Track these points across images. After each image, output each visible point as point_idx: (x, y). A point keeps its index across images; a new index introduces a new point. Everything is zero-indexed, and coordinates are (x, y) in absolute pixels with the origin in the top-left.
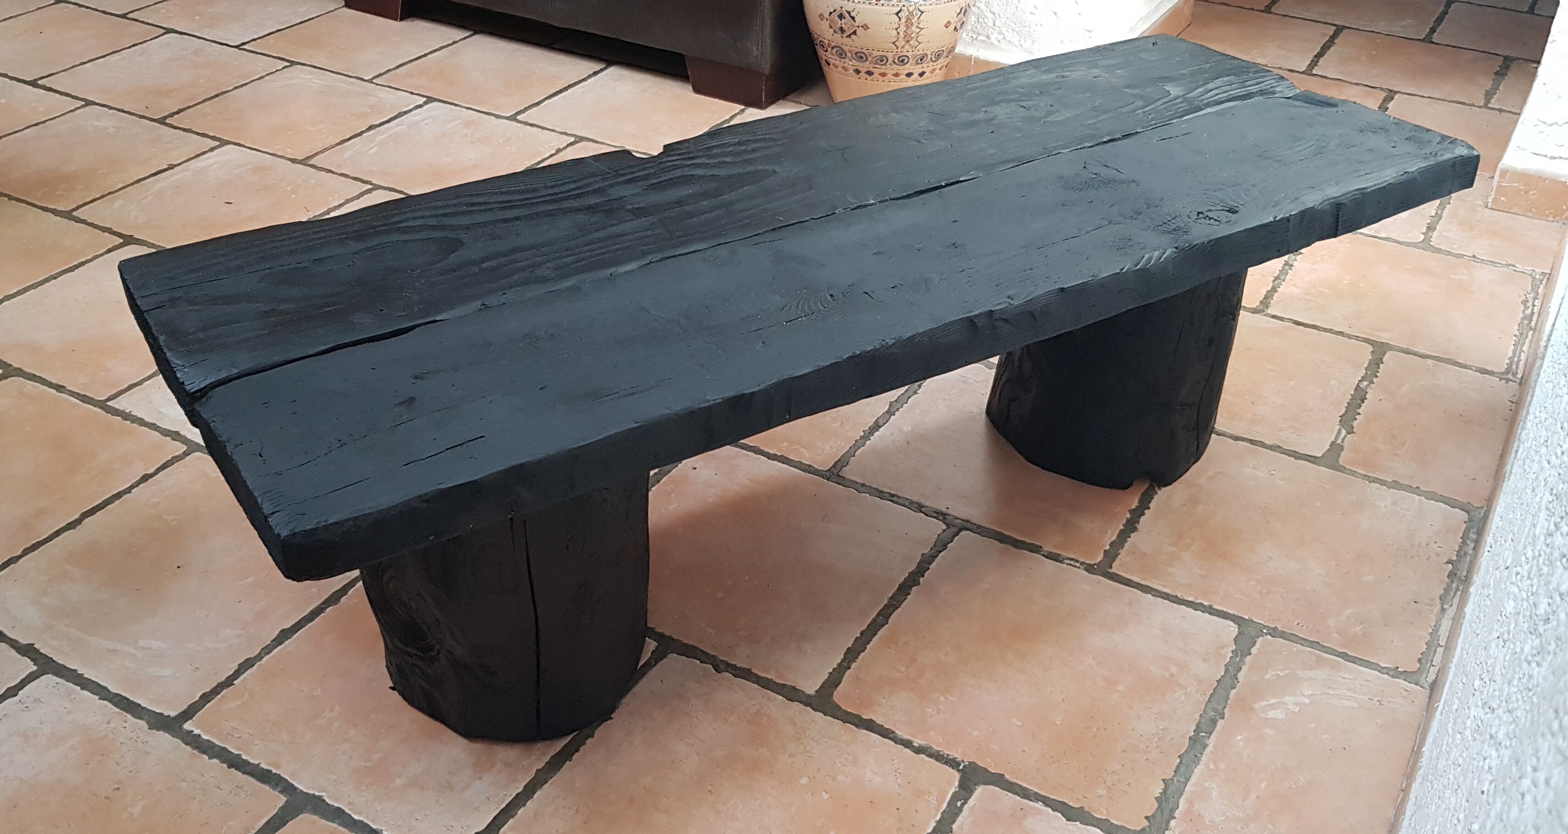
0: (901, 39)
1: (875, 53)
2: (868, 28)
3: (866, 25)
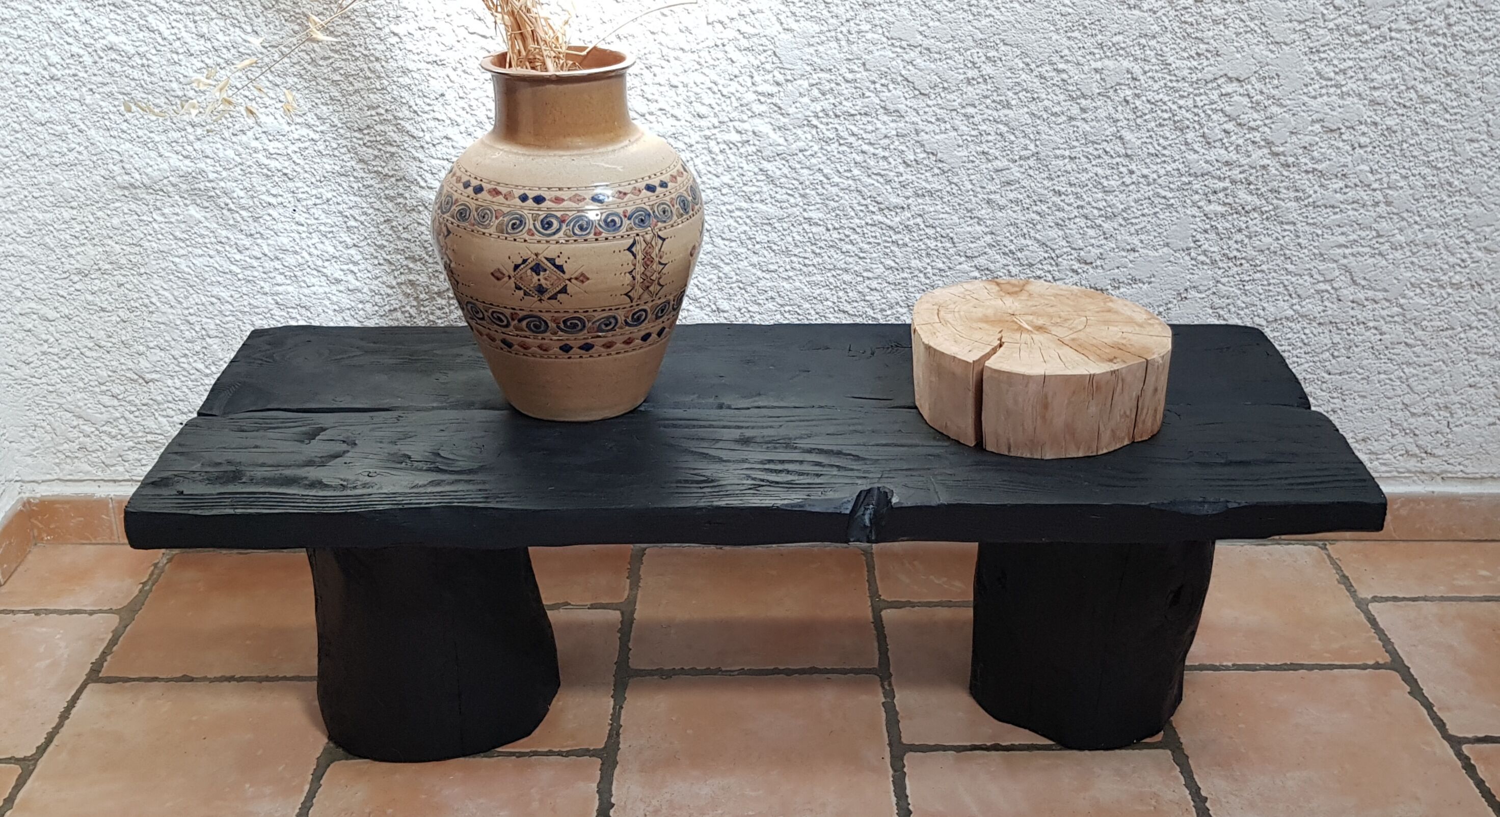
0: (637, 287)
1: (599, 315)
2: (588, 279)
3: (582, 274)
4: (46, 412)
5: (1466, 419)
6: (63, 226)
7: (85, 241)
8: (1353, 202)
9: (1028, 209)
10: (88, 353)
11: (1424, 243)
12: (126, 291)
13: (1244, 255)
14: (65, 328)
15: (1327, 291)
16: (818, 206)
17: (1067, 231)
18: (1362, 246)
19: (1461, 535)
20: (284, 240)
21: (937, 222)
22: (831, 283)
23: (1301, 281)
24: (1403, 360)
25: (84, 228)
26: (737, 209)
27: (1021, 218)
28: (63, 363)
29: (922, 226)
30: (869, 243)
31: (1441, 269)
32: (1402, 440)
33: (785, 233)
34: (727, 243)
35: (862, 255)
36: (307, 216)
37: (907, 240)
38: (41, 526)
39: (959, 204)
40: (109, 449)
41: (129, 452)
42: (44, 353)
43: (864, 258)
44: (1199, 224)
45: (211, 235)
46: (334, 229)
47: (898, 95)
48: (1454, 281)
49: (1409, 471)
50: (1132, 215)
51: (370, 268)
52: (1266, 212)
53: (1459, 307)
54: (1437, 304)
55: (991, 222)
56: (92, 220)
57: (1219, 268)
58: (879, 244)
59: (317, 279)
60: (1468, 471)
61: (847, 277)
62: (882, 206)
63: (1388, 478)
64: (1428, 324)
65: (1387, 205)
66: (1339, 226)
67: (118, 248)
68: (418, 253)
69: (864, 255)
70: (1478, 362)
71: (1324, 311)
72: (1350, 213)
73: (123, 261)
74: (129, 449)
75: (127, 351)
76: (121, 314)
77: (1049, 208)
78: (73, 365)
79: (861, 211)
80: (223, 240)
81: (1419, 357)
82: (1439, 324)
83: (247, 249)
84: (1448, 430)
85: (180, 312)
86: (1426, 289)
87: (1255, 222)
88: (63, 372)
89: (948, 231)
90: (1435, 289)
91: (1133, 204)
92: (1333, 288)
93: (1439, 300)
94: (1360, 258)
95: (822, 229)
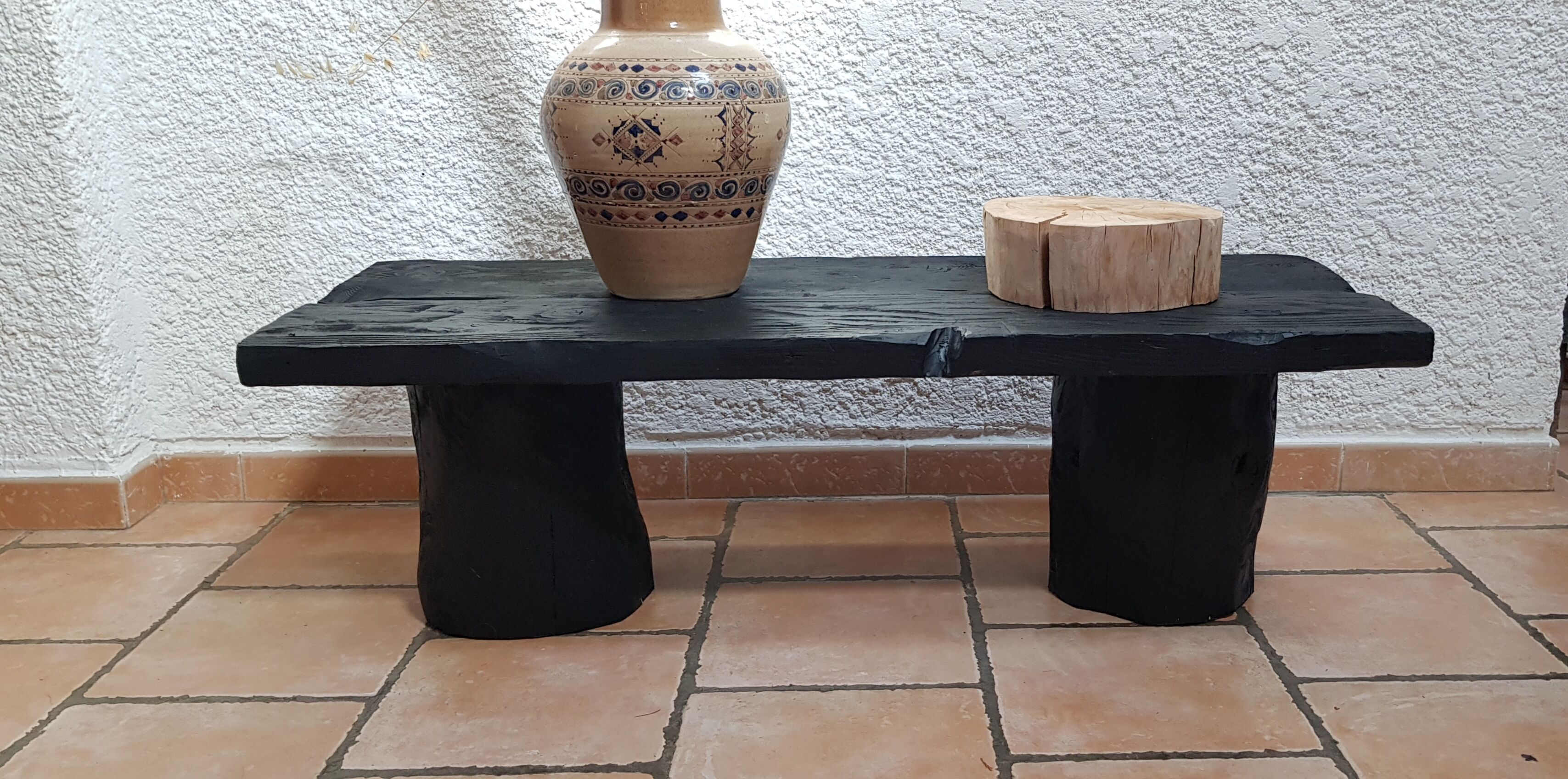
0: (727, 155)
1: (691, 182)
3: (676, 136)
4: (184, 371)
5: (1505, 370)
6: (212, 190)
7: (231, 204)
8: (1385, 161)
9: (1090, 169)
10: (227, 312)
11: (1453, 200)
12: (266, 252)
13: (1289, 212)
14: (208, 289)
15: (1367, 246)
16: (899, 168)
17: (1127, 190)
18: (1397, 203)
19: (1510, 485)
20: (413, 202)
21: (1007, 182)
22: (912, 241)
23: (1342, 237)
24: (1443, 313)
25: (230, 191)
26: (825, 171)
27: (1083, 177)
28: (203, 322)
29: (994, 186)
30: (946, 203)
31: (1469, 223)
32: (1447, 391)
33: (869, 193)
34: (816, 203)
35: (939, 214)
36: (435, 179)
37: (980, 199)
38: (171, 483)
39: (1027, 165)
40: (241, 407)
41: (259, 410)
42: (186, 312)
43: (942, 217)
44: (1246, 183)
45: (346, 198)
46: (458, 192)
47: (968, 64)
48: (1482, 236)
49: (1456, 423)
50: (1185, 175)
51: (490, 229)
52: (1306, 171)
53: (1489, 261)
54: (1468, 259)
55: (1057, 182)
56: (239, 184)
57: (1267, 225)
58: (955, 204)
59: (442, 240)
60: (1512, 422)
61: (926, 236)
62: (957, 167)
63: (1437, 429)
64: (1463, 278)
65: (1416, 164)
66: (1373, 184)
67: (260, 210)
68: (535, 213)
69: (942, 214)
70: (1511, 314)
71: (1365, 265)
72: (1383, 171)
73: (265, 223)
74: (260, 407)
75: (263, 310)
76: (260, 273)
77: (1109, 168)
78: (213, 324)
79: (939, 172)
80: (357, 202)
81: (1456, 309)
82: (1472, 277)
83: (378, 211)
84: (1490, 382)
85: (314, 272)
86: (1458, 244)
87: (1297, 182)
88: (202, 331)
89: (1018, 190)
90: (1465, 244)
91: (1185, 164)
92: (1372, 243)
93: (1470, 254)
94: (1394, 215)
95: (903, 190)
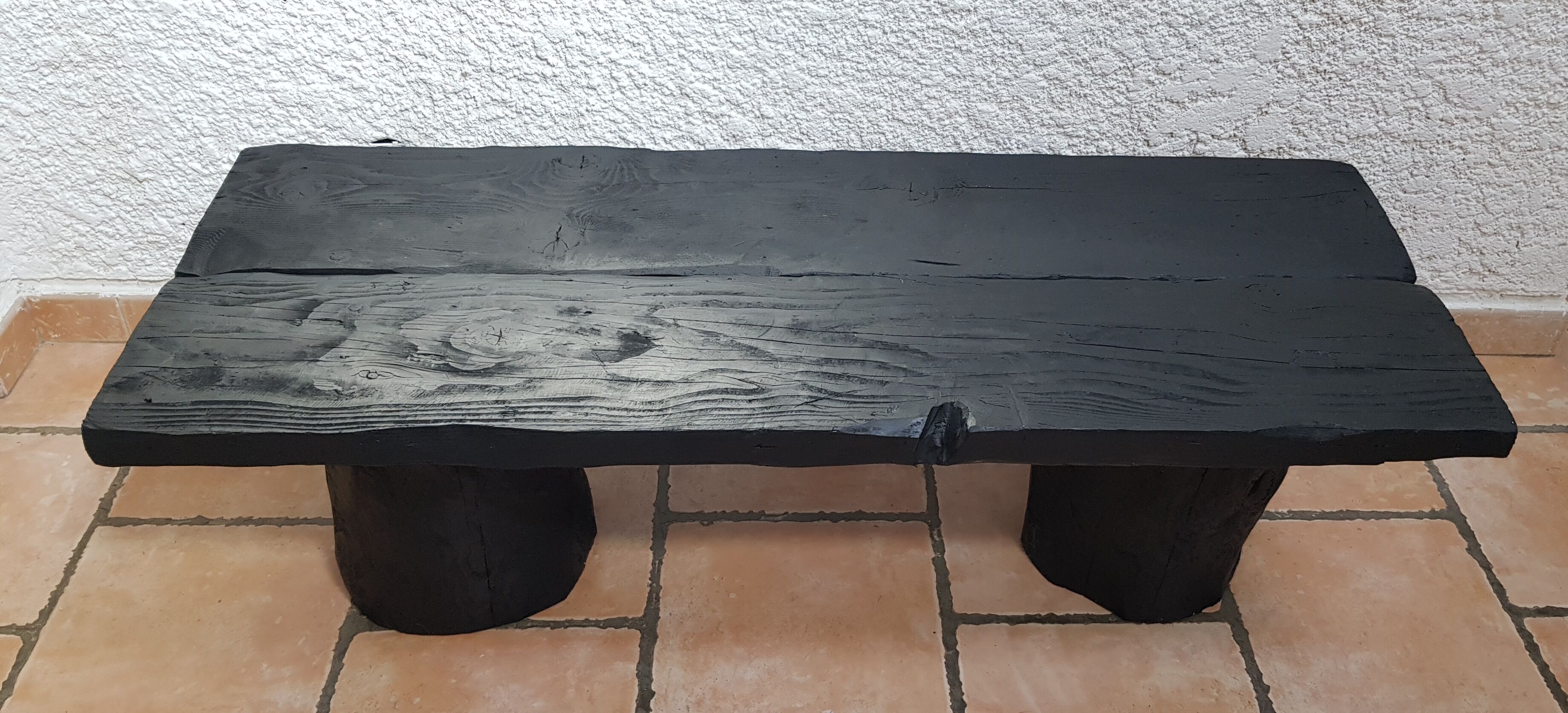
4: (34, 210)
5: (1536, 239)
6: (23, 14)
7: (50, 30)
8: (1461, 15)
9: (1107, 14)
10: (71, 150)
11: (1529, 60)
12: (105, 86)
13: (1335, 68)
14: (42, 124)
15: (1417, 109)
16: (875, 6)
17: (1148, 40)
18: (1463, 62)
19: (1511, 350)
20: (276, 33)
21: (1005, 28)
22: (885, 90)
23: (1391, 98)
24: (1484, 180)
25: (47, 16)
26: (784, 8)
27: (1098, 24)
28: (45, 160)
29: (989, 31)
30: (930, 48)
31: (1541, 87)
32: (1468, 258)
33: (837, 35)
34: (773, 45)
35: (921, 61)
36: (300, 6)
37: (971, 45)
38: (46, 324)
39: (1032, 8)
40: (109, 249)
41: (130, 252)
42: (22, 150)
43: (923, 64)
44: (1291, 34)
45: (192, 25)
46: (332, 22)
48: (1552, 101)
49: (1469, 289)
50: (1220, 24)
51: (376, 64)
52: (1365, 23)
53: (1552, 127)
54: (1530, 124)
55: (1065, 28)
56: (55, 7)
57: (1307, 82)
58: (940, 49)
59: (317, 76)
60: (1529, 290)
61: (903, 84)
62: (945, 8)
64: (1516, 145)
65: (1497, 19)
66: (1441, 40)
67: (88, 39)
68: (430, 50)
69: (924, 61)
70: (1560, 183)
71: (1410, 129)
72: (1456, 26)
73: (96, 53)
74: (130, 249)
75: (114, 149)
76: (102, 110)
77: (1130, 14)
78: (57, 163)
79: (923, 13)
80: (207, 32)
81: (1500, 177)
82: (1528, 144)
83: (235, 42)
84: (1517, 250)
85: (168, 109)
86: (1521, 108)
87: (1352, 35)
88: (46, 170)
89: (1017, 37)
90: (1530, 108)
91: (1222, 12)
92: (1423, 105)
93: (1532, 120)
94: (1457, 75)
95: (879, 32)
